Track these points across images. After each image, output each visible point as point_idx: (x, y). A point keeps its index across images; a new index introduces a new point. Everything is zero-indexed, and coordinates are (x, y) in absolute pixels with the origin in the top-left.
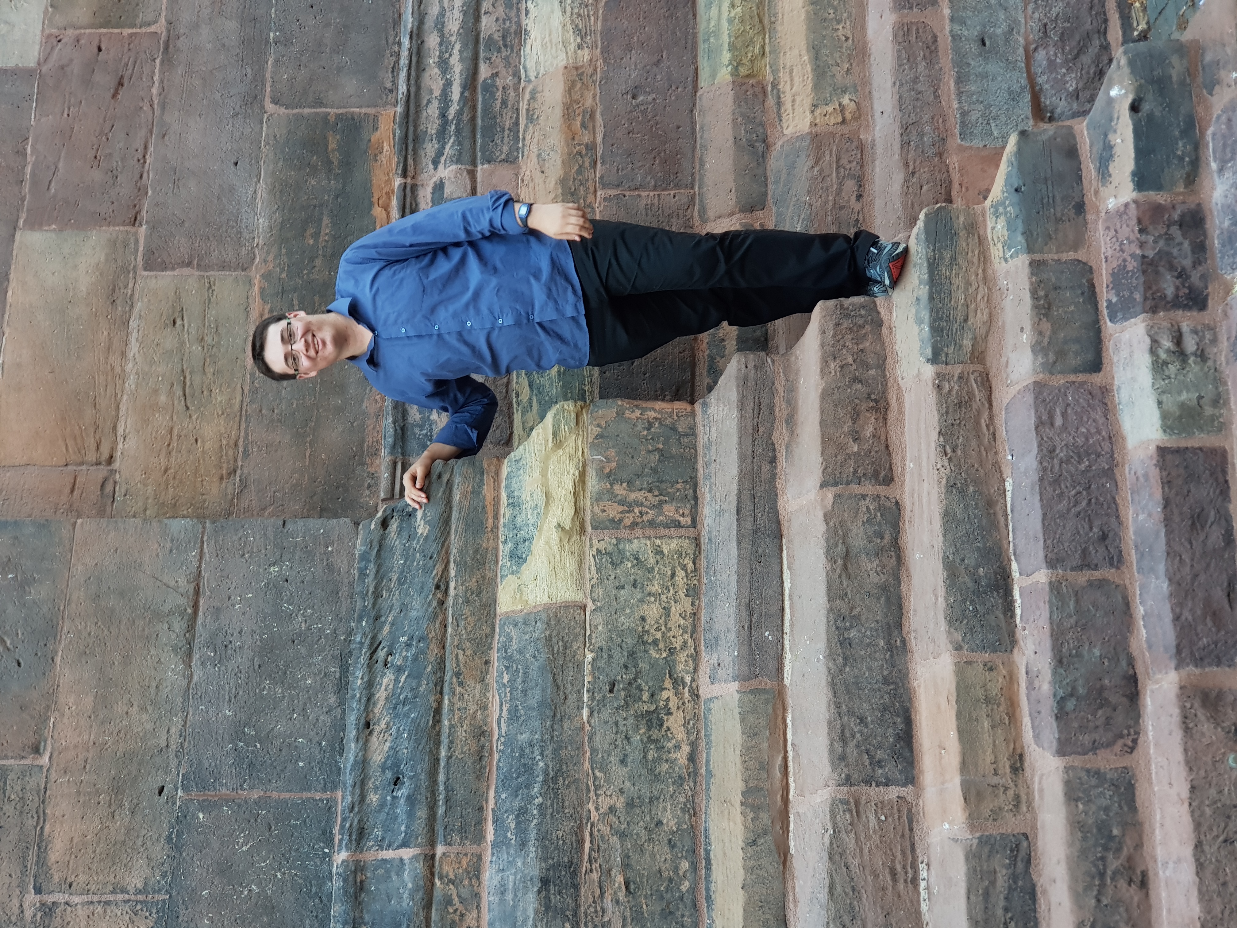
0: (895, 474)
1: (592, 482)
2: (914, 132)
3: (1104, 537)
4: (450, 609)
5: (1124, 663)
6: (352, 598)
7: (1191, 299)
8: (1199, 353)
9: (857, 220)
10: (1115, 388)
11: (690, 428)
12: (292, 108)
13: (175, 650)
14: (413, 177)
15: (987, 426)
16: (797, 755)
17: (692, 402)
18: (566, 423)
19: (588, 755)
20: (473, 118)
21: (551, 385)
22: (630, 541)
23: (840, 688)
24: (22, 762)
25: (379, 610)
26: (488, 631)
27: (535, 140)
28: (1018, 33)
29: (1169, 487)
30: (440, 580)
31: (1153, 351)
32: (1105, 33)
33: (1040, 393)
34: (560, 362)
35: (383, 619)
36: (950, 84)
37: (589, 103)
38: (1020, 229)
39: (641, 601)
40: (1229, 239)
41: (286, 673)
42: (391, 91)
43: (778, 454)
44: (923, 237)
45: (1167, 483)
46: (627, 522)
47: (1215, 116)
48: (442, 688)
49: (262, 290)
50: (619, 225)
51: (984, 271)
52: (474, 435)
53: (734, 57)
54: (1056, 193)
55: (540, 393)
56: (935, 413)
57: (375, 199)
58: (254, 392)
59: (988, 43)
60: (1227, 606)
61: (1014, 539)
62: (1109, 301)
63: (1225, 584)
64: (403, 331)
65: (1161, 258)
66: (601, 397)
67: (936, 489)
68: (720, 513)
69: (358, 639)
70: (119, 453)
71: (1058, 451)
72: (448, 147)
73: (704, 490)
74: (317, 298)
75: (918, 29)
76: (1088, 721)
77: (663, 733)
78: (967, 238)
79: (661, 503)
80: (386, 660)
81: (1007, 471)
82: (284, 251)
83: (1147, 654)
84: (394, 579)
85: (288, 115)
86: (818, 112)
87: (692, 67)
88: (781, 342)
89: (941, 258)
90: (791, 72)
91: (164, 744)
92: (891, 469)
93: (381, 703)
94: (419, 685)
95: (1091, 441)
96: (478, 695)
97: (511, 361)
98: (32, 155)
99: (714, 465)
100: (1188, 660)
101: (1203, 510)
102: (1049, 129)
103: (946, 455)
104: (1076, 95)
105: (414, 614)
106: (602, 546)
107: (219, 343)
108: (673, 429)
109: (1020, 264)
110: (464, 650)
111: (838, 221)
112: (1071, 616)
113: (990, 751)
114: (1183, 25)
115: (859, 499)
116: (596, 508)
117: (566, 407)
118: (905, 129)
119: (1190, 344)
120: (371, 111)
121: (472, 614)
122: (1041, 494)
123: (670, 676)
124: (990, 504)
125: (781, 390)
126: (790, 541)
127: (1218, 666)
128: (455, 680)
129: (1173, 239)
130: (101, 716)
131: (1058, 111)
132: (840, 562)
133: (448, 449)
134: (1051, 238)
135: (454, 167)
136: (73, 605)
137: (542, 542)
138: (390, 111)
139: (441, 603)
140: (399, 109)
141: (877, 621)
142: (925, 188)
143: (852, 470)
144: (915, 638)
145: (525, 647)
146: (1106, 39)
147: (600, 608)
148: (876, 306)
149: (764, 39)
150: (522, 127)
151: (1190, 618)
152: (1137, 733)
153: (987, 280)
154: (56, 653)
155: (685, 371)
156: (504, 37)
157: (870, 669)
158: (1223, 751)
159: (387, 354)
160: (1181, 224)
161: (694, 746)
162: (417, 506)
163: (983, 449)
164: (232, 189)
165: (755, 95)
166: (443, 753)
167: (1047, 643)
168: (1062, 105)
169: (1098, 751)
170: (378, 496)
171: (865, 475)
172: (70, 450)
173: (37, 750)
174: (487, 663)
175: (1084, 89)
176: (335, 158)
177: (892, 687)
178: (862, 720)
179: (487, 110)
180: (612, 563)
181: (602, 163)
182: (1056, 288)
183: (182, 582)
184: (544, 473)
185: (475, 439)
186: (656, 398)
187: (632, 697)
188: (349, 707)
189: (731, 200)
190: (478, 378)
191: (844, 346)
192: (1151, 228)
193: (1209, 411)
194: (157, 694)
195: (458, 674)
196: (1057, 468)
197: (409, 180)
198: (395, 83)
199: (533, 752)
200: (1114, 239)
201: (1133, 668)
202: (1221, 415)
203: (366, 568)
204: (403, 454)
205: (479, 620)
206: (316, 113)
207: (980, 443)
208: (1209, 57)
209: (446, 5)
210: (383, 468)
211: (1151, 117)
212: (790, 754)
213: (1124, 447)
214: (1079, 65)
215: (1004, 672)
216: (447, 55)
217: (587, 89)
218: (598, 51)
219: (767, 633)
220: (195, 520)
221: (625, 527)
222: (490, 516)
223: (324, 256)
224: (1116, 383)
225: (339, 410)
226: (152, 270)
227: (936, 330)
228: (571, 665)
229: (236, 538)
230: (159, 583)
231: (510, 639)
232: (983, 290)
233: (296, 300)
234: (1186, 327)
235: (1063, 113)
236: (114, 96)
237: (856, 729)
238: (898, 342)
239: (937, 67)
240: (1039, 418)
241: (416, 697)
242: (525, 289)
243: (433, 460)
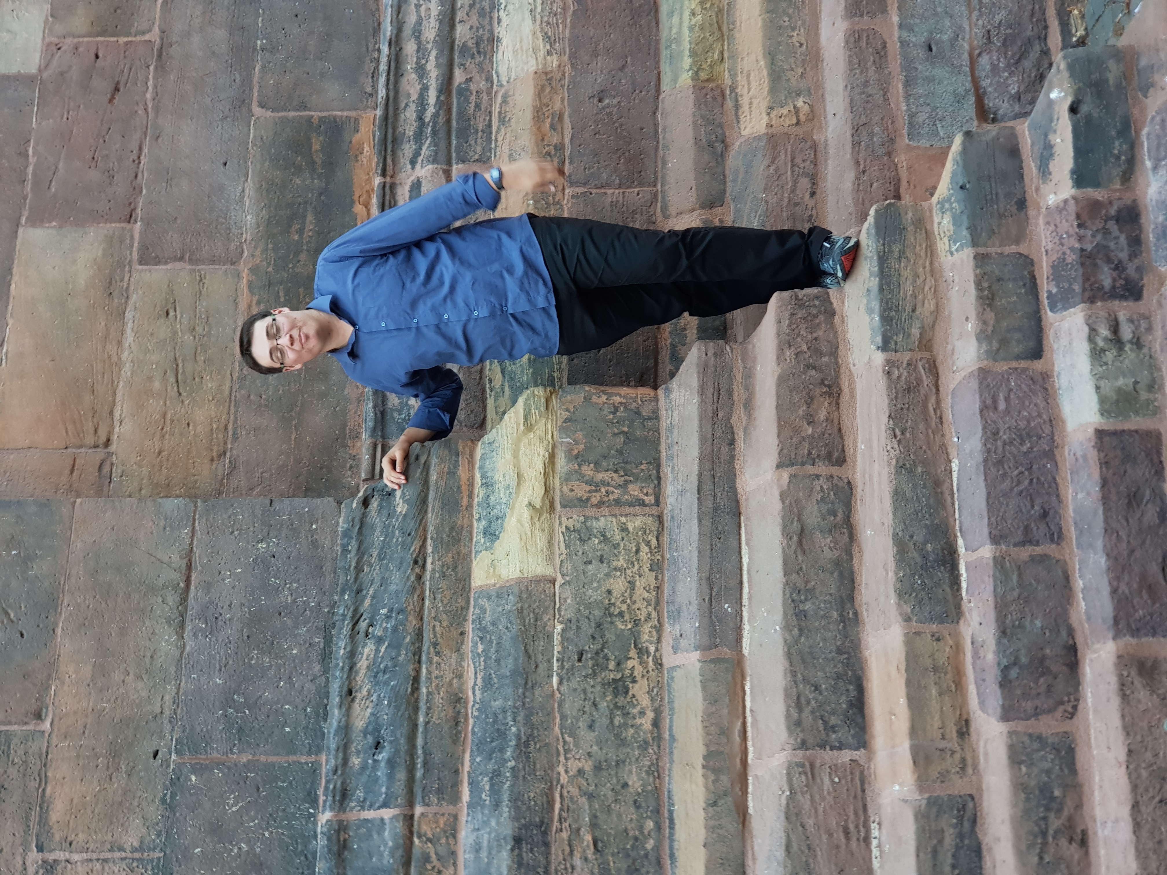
0: (847, 455)
1: (561, 463)
2: (865, 133)
3: (1045, 514)
4: (428, 583)
5: (1064, 634)
6: (335, 573)
7: (1128, 290)
8: (1135, 340)
9: (811, 217)
10: (1055, 374)
11: (654, 412)
12: (278, 112)
13: (168, 622)
14: (392, 177)
15: (935, 410)
16: (755, 721)
17: (655, 388)
18: (537, 408)
19: (558, 720)
20: (449, 121)
21: (522, 372)
22: (597, 519)
23: (796, 658)
24: (25, 728)
25: (361, 584)
26: (463, 604)
27: (507, 141)
28: (963, 39)
29: (1107, 468)
30: (418, 556)
31: (1091, 339)
32: (1045, 39)
33: (985, 379)
34: (531, 352)
35: (364, 592)
36: (898, 88)
37: (557, 106)
38: (965, 223)
39: (608, 575)
41: (273, 643)
42: (371, 95)
43: (736, 437)
44: (873, 231)
45: (1105, 464)
46: (594, 500)
47: (1149, 117)
48: (420, 657)
49: (250, 284)
50: (586, 222)
51: (931, 263)
52: (446, 418)
53: (694, 63)
54: (1000, 191)
55: (512, 379)
56: (885, 397)
57: (356, 197)
58: (243, 379)
59: (934, 48)
60: (1162, 581)
61: (960, 517)
62: (1049, 292)
63: (1160, 560)
64: (383, 324)
65: (1098, 252)
66: (569, 383)
67: (887, 470)
68: (682, 493)
69: (341, 612)
70: (116, 437)
71: (1001, 434)
72: (424, 148)
73: (667, 470)
74: (301, 290)
75: (868, 36)
76: (1031, 688)
77: (629, 700)
78: (915, 232)
79: (626, 483)
80: (367, 631)
81: (953, 453)
82: (270, 246)
83: (1086, 625)
84: (375, 555)
85: (274, 118)
86: (774, 113)
87: (655, 72)
88: (739, 331)
89: (890, 252)
90: (748, 76)
91: (158, 710)
92: (843, 451)
93: (363, 672)
94: (399, 655)
95: (1032, 424)
96: (454, 664)
97: (485, 352)
98: (33, 156)
99: (676, 447)
100: (1125, 631)
101: (1138, 489)
102: (992, 130)
103: (895, 437)
104: (1018, 97)
105: (393, 587)
106: (570, 523)
107: (209, 332)
108: (638, 413)
109: (965, 257)
110: (440, 622)
111: (792, 217)
112: (1014, 590)
113: (937, 717)
114: (1119, 31)
115: (814, 479)
116: (565, 487)
117: (536, 392)
118: (856, 130)
119: (1126, 333)
120: (353, 114)
121: (449, 588)
122: (985, 475)
123: (636, 646)
124: (938, 483)
125: (739, 376)
126: (747, 519)
127: (1153, 636)
128: (432, 650)
129: (1110, 233)
130: (99, 684)
131: (1001, 112)
132: (795, 538)
133: (423, 432)
134: (994, 233)
135: (430, 167)
136: (73, 580)
137: (514, 520)
138: (370, 114)
139: (419, 577)
140: (379, 112)
141: (831, 594)
142: (875, 185)
143: (806, 451)
144: (867, 610)
145: (498, 619)
146: (1046, 45)
147: (569, 582)
148: (829, 297)
149: (723, 45)
150: (494, 129)
151: (1127, 591)
152: (1077, 700)
153: (935, 272)
154: (56, 624)
155: (648, 358)
156: (477, 44)
157: (824, 640)
158: (1158, 716)
159: (367, 347)
160: (1118, 219)
161: (658, 712)
162: (396, 487)
163: (930, 431)
164: (221, 188)
165: (714, 98)
166: (421, 719)
167: (992, 615)
168: (1004, 107)
169: (1040, 717)
170: (360, 477)
171: (818, 456)
172: (70, 433)
173: (39, 716)
174: (462, 634)
175: (1026, 91)
176: (319, 158)
177: (845, 656)
178: (817, 688)
179: (461, 113)
180: (580, 539)
181: (571, 163)
182: (999, 280)
183: (176, 557)
184: (516, 455)
185: (446, 421)
186: (621, 384)
187: (599, 666)
188: (333, 675)
189: (692, 198)
191: (799, 335)
192: (1089, 223)
193: (1144, 395)
194: (151, 664)
195: (435, 645)
196: (1000, 450)
197: (388, 179)
198: (374, 87)
199: (505, 718)
200: (1054, 234)
201: (1073, 638)
202: (1156, 400)
203: (348, 544)
204: (383, 437)
205: (454, 594)
206: (301, 116)
207: (928, 426)
208: (1144, 62)
209: (423, 15)
210: (364, 450)
211: (1089, 118)
212: (749, 719)
213: (1063, 430)
214: (1021, 69)
215: (951, 642)
216: (424, 61)
217: (556, 93)
218: (566, 57)
219: (726, 606)
220: (188, 500)
221: (593, 506)
222: (465, 495)
223: (308, 251)
224: (1056, 369)
225: (323, 395)
226: (146, 264)
227: (886, 319)
228: (541, 635)
229: (225, 516)
230: (153, 559)
231: (484, 612)
232: (930, 282)
233: (281, 294)
234: (1122, 316)
235: (1005, 115)
236: (111, 101)
237: (811, 696)
238: (850, 330)
239: (886, 71)
240: (983, 402)
241: (395, 666)
242: (498, 282)
243: (410, 443)
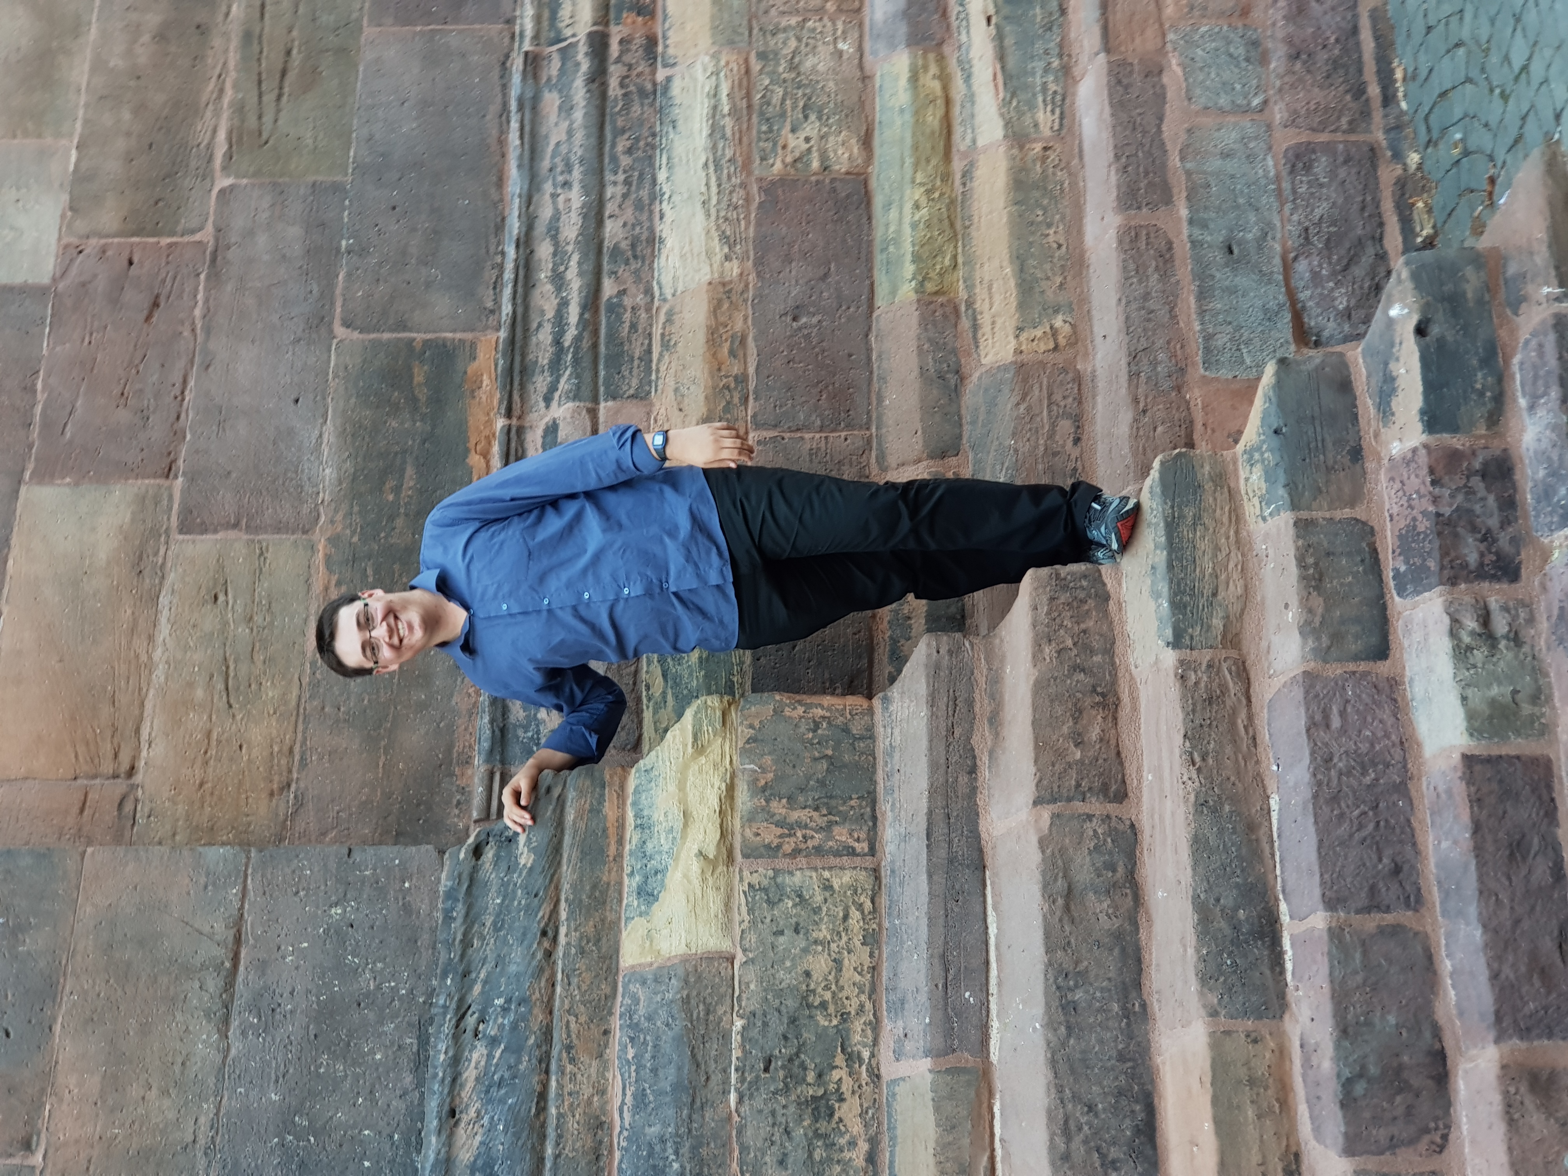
0: (1129, 788)
1: (743, 797)
2: (1145, 361)
3: (1397, 870)
4: (560, 962)
5: (1427, 1035)
6: (434, 948)
7: (1500, 568)
8: (1512, 635)
9: (1075, 469)
10: (1407, 680)
11: (867, 730)
12: (369, 332)
13: (207, 1015)
14: (519, 418)
15: (1246, 728)
16: (1007, 1156)
17: (870, 697)
18: (710, 723)
19: (736, 1153)
20: (595, 346)
21: (691, 674)
22: (791, 873)
23: (1063, 1067)
24: (8, 1161)
25: (469, 964)
26: (608, 991)
27: (672, 371)
28: (1274, 238)
29: (1479, 807)
30: (547, 925)
31: (1453, 634)
32: (1381, 239)
33: (1312, 686)
34: (702, 643)
35: (473, 975)
36: (1189, 301)
37: (739, 326)
38: (1282, 479)
39: (805, 951)
40: (1546, 493)
41: (349, 1045)
42: (492, 312)
43: (978, 763)
44: (1158, 490)
45: (1476, 801)
46: (788, 848)
47: (1522, 341)
48: (548, 1066)
49: (328, 558)
51: (1237, 532)
52: (593, 740)
53: (918, 271)
54: (1327, 437)
55: (676, 684)
56: (1179, 711)
57: (471, 445)
58: (315, 685)
59: (1236, 251)
60: (1559, 961)
61: (1282, 872)
62: (1396, 570)
63: (1556, 933)
64: (505, 607)
65: (1460, 517)
66: (754, 691)
67: (1183, 808)
68: (905, 838)
69: (441, 1002)
70: (142, 763)
71: (1335, 760)
72: (563, 380)
73: (885, 807)
74: (396, 567)
75: (1148, 234)
76: (1384, 1110)
77: (834, 1125)
78: (1215, 491)
79: (831, 824)
80: (476, 1029)
81: (1271, 786)
82: (356, 509)
83: (1458, 1023)
84: (488, 924)
85: (363, 341)
86: (1024, 336)
87: (867, 282)
88: (981, 620)
89: (1182, 516)
90: (990, 288)
91: (190, 1138)
92: (1124, 782)
93: (470, 1085)
94: (519, 1061)
95: (1377, 748)
96: (594, 1075)
97: (640, 642)
98: (43, 391)
99: (897, 776)
100: (1511, 1031)
101: (1523, 836)
102: (1315, 356)
103: (1194, 764)
104: (1347, 314)
105: (513, 969)
106: (755, 879)
107: (272, 623)
108: (846, 730)
109: (1282, 525)
110: (576, 1016)
111: (1050, 470)
112: (1357, 973)
113: (1255, 1149)
114: (1479, 228)
115: (1084, 821)
116: (748, 830)
117: (709, 703)
118: (1134, 357)
119: (1500, 625)
120: (468, 336)
121: (588, 969)
122: (1316, 815)
123: (843, 1050)
124: (1251, 827)
125: (982, 681)
126: (995, 874)
127: (1549, 1038)
128: (565, 1055)
129: (1474, 493)
130: (110, 1102)
131: (1326, 333)
132: (1060, 902)
133: (560, 757)
134: (1321, 492)
135: (570, 405)
136: (79, 958)
137: (678, 875)
138: (492, 336)
139: (549, 954)
140: (503, 334)
141: (1109, 979)
142: (1160, 429)
143: (1073, 783)
144: (1159, 1001)
145: (656, 1012)
146: (1382, 246)
147: (753, 961)
148: (1100, 575)
149: (956, 247)
150: (655, 356)
151: (1512, 976)
152: (1448, 1127)
153: (1241, 544)
154: (54, 1019)
155: (860, 657)
156: (633, 246)
157: (1101, 1042)
158: (1556, 1148)
159: (485, 639)
160: (1484, 474)
161: (874, 1142)
162: (519, 830)
163: (1240, 757)
164: (291, 432)
165: (945, 316)
166: (549, 1151)
167: (1327, 1008)
168: (1330, 327)
169: (1397, 1151)
170: (470, 816)
171: (1090, 789)
172: (81, 759)
173: (27, 1146)
174: (606, 1032)
175: (1358, 306)
176: (422, 394)
177: (1130, 1064)
178: (1091, 1108)
179: (612, 336)
180: (768, 901)
181: (756, 399)
182: (1328, 554)
183: (220, 927)
184: (682, 787)
185: (594, 746)
186: (824, 692)
187: (794, 1078)
188: (429, 1089)
189: (917, 445)
190: (598, 667)
191: (1061, 626)
192: (1446, 479)
193: (1527, 709)
194: (182, 1073)
195: (569, 1048)
196: (1335, 782)
197: (514, 422)
198: (497, 301)
199: (664, 1150)
200: (1400, 493)
201: (1440, 1041)
202: (1543, 715)
203: (453, 909)
204: (503, 762)
205: (596, 976)
206: (399, 339)
207: (1237, 749)
208: (1512, 269)
209: (561, 206)
210: (476, 780)
211: (1441, 342)
212: (999, 1152)
213: (1419, 755)
214: (1350, 278)
215: (1272, 1045)
216: (562, 268)
217: (737, 309)
218: (750, 263)
219: (967, 994)
220: (237, 848)
221: (785, 855)
222: (613, 841)
223: (407, 515)
224: (1408, 673)
225: (422, 706)
226: (189, 532)
227: (1178, 606)
228: (714, 1035)
229: (288, 871)
230: (188, 929)
231: (636, 1001)
232: (1236, 557)
233: (370, 572)
234: (1494, 603)
235: (1331, 337)
236: (148, 318)
237: (1084, 1120)
238: (1130, 621)
239: (1173, 280)
240: (1311, 718)
241: (514, 1077)
242: (657, 550)
243: (540, 769)
